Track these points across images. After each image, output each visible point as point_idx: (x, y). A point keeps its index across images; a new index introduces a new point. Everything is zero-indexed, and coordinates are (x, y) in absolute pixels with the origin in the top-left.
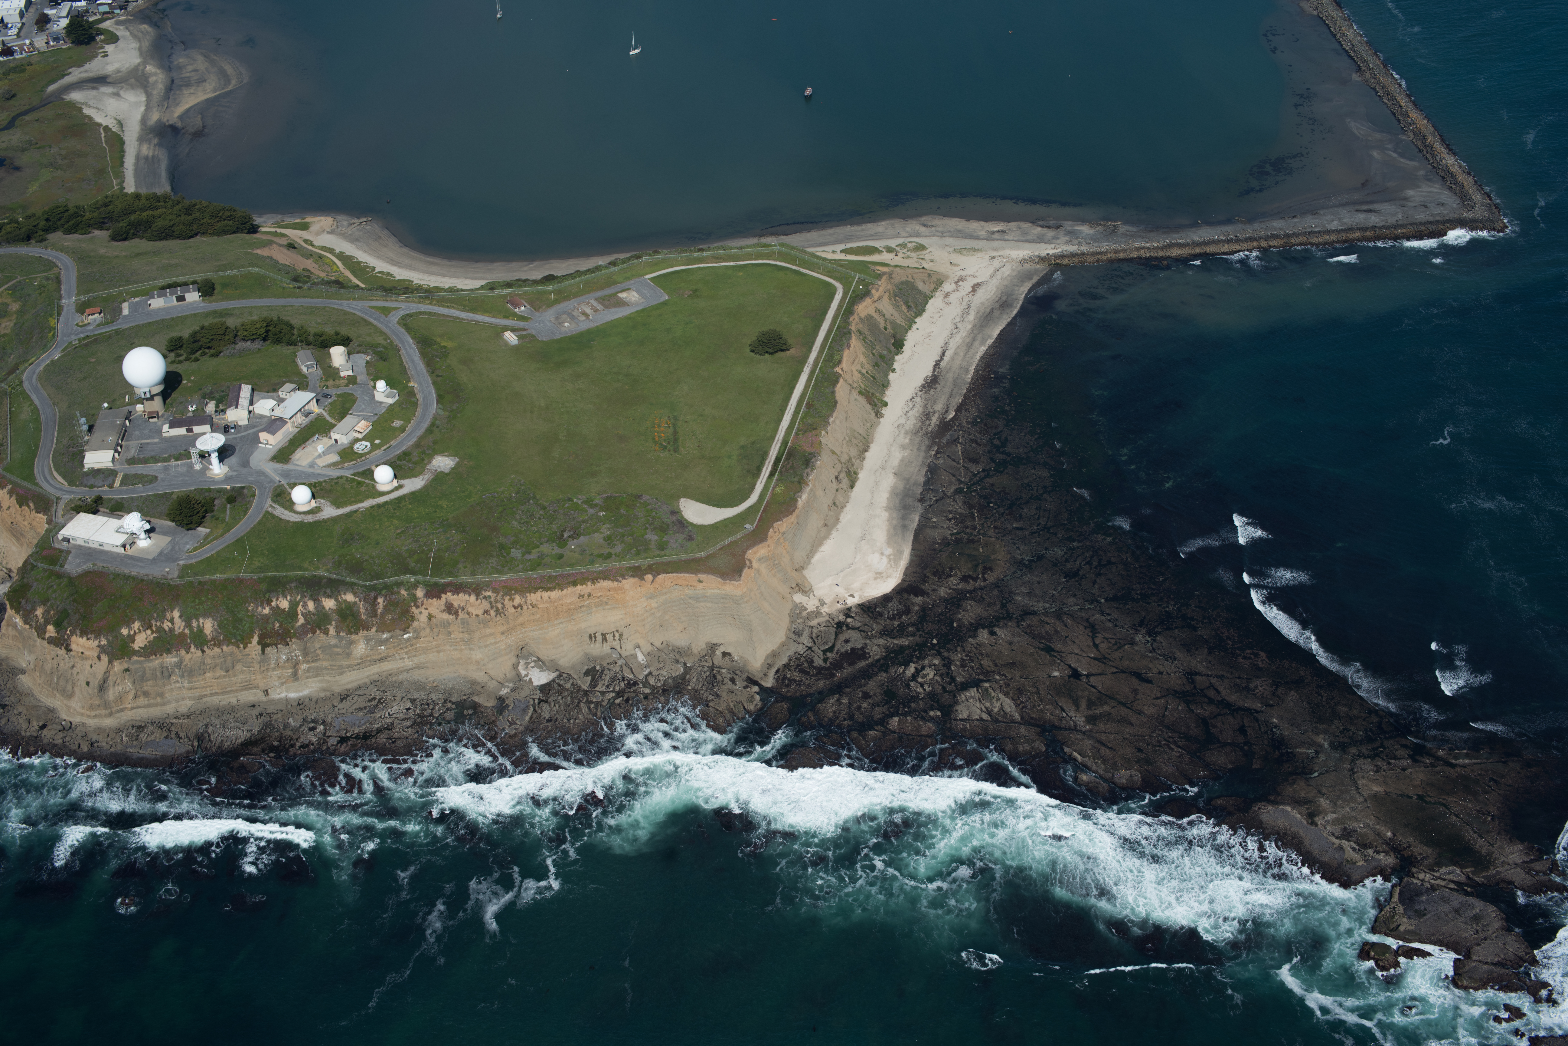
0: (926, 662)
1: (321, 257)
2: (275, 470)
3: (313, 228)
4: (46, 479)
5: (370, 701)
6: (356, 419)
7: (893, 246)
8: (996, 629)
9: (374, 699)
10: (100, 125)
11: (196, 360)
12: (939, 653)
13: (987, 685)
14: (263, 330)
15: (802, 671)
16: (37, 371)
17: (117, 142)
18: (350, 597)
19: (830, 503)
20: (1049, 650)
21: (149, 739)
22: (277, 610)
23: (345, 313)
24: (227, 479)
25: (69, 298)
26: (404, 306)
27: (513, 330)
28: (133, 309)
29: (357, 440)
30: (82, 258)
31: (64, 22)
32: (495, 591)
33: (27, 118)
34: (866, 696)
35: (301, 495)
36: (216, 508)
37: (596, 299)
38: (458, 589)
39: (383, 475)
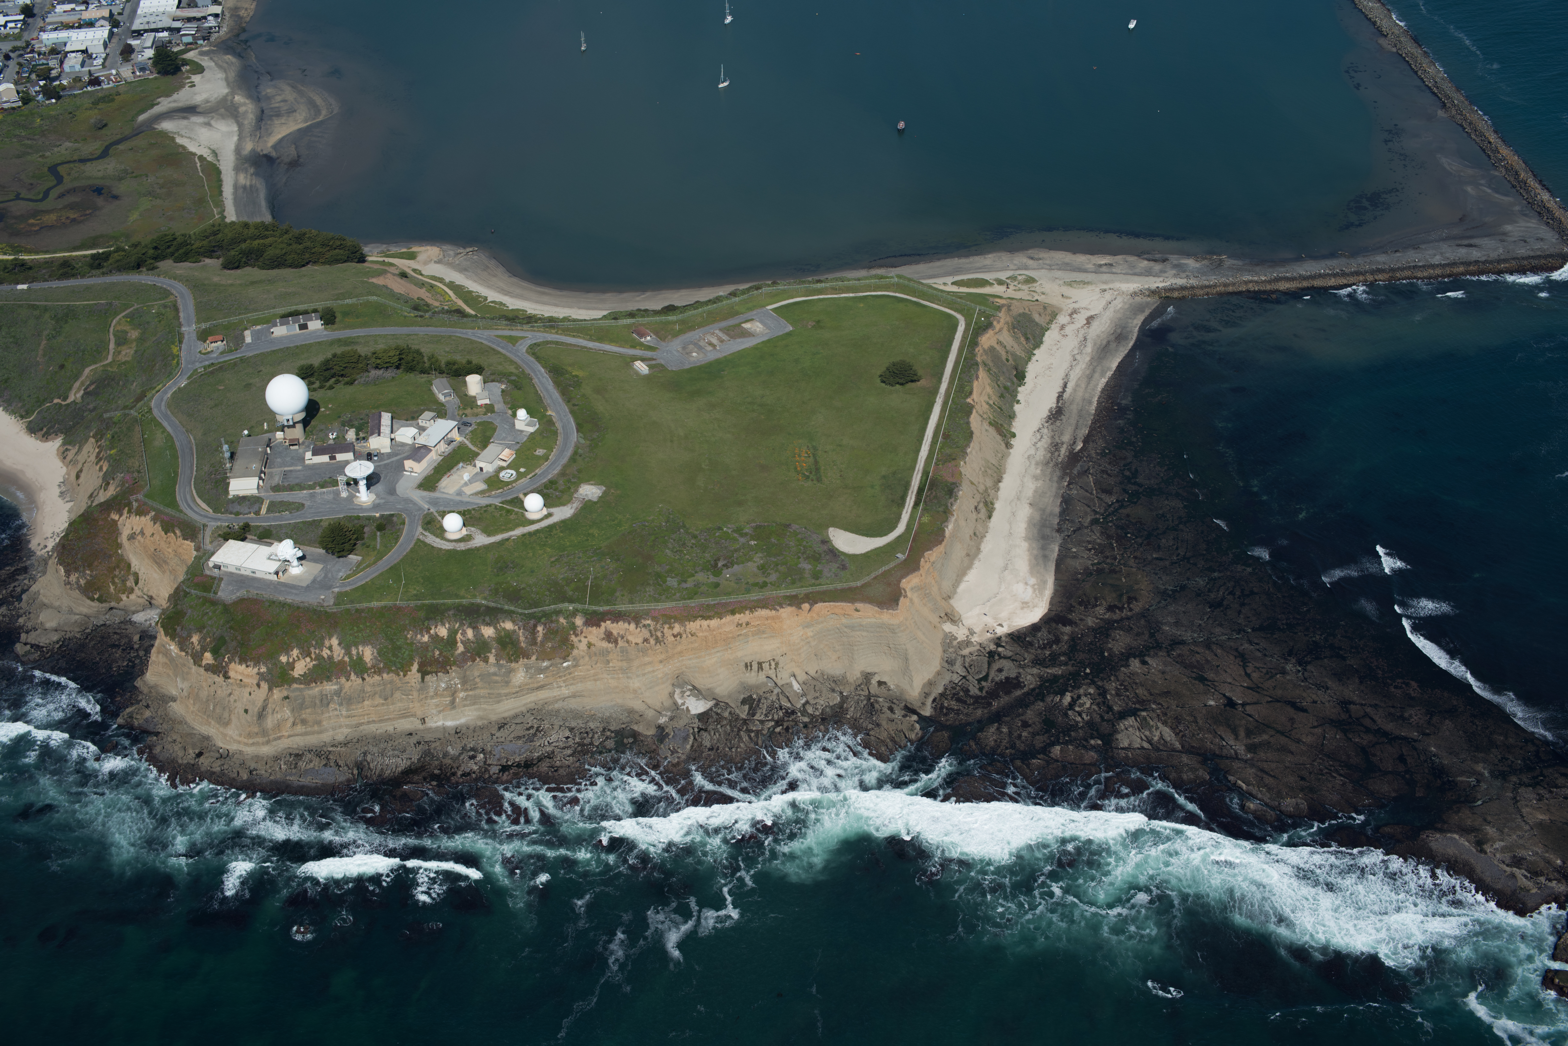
0: (1082, 691)
1: (432, 286)
2: (423, 498)
3: (421, 257)
4: (189, 506)
5: (528, 729)
6: (500, 448)
7: (1004, 278)
8: (1147, 659)
9: (532, 727)
10: (194, 154)
11: (331, 388)
12: (1093, 682)
13: (1144, 714)
14: (396, 359)
15: (959, 700)
16: (165, 398)
17: (213, 172)
18: (508, 625)
19: (972, 533)
20: (1202, 679)
21: (308, 767)
22: (436, 638)
23: (472, 342)
24: (375, 507)
25: (189, 326)
26: (531, 336)
27: (643, 360)
28: (256, 336)
29: (502, 469)
30: (197, 287)
31: (150, 53)
32: (654, 619)
33: (121, 147)
34: (1025, 725)
35: (453, 523)
36: (366, 536)
37: (720, 330)
38: (617, 617)
39: (534, 503)
